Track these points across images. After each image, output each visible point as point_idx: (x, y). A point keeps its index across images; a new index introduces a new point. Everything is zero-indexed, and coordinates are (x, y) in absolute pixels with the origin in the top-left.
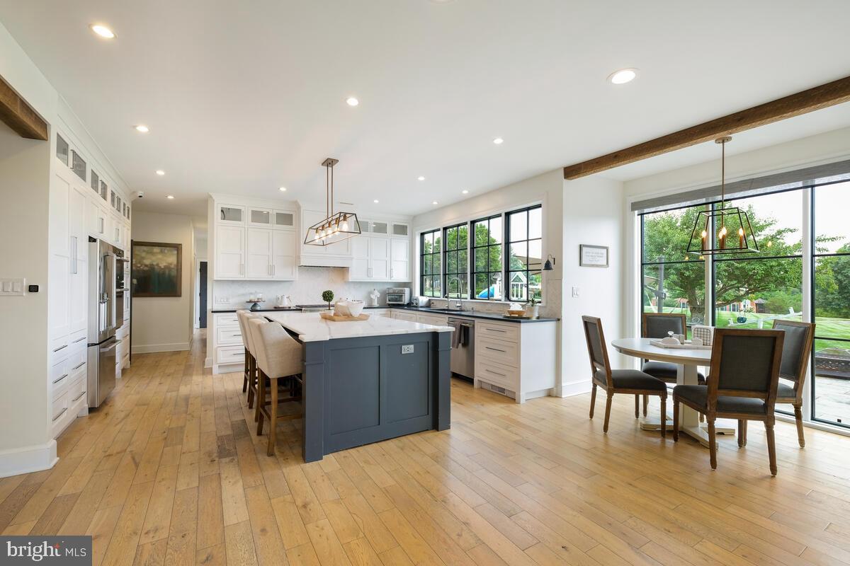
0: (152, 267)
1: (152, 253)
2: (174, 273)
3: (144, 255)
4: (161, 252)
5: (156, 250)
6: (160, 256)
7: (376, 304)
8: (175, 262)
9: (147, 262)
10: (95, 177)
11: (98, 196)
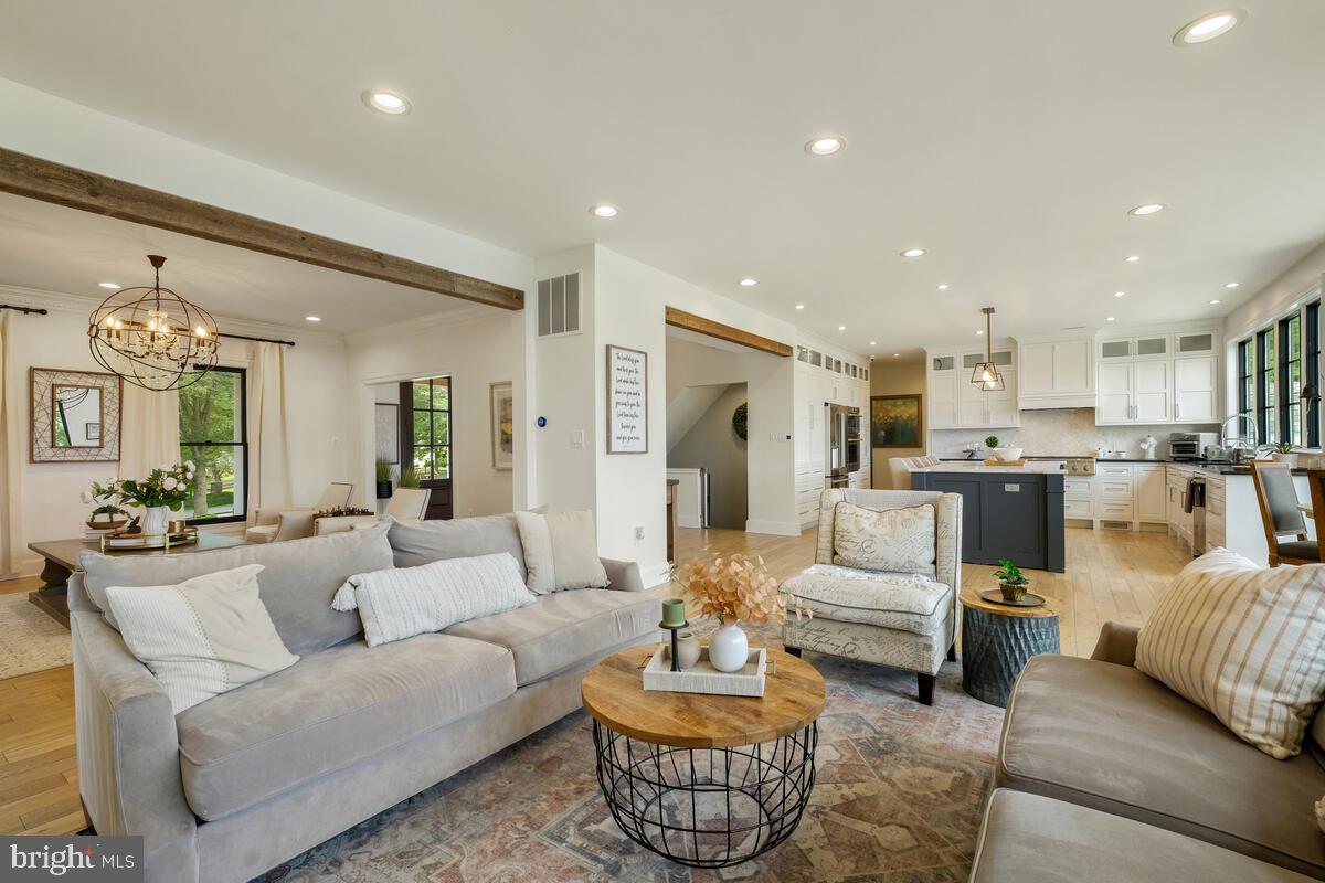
0: (896, 418)
1: (896, 406)
2: (915, 424)
3: (889, 407)
4: (904, 404)
5: (900, 402)
6: (903, 408)
7: (1151, 456)
8: (916, 413)
9: (892, 415)
10: (829, 359)
11: (833, 373)
